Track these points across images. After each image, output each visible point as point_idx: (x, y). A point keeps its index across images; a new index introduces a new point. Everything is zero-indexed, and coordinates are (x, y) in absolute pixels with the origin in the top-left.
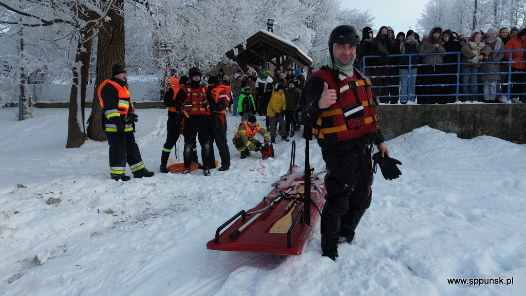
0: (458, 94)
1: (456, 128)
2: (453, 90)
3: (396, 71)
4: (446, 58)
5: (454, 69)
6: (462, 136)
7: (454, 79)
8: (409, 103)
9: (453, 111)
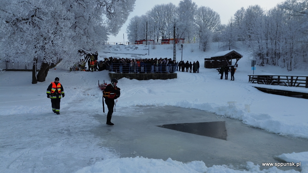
0: (130, 71)
1: (130, 78)
2: (129, 71)
3: (119, 67)
4: (127, 65)
5: (129, 67)
6: (130, 79)
7: (129, 69)
8: (121, 73)
9: (129, 74)
